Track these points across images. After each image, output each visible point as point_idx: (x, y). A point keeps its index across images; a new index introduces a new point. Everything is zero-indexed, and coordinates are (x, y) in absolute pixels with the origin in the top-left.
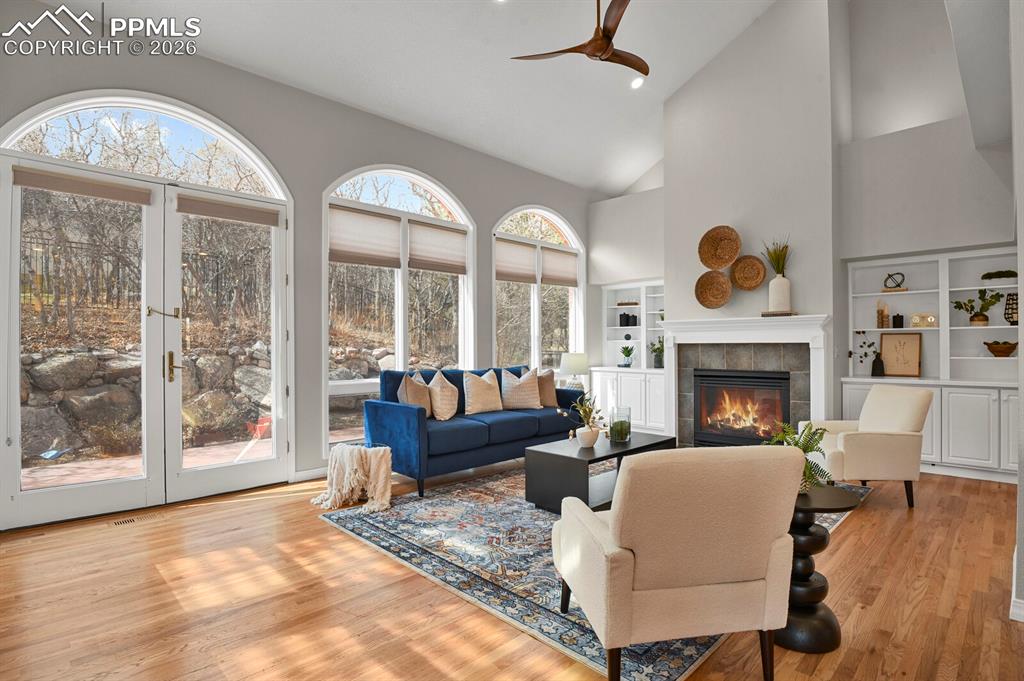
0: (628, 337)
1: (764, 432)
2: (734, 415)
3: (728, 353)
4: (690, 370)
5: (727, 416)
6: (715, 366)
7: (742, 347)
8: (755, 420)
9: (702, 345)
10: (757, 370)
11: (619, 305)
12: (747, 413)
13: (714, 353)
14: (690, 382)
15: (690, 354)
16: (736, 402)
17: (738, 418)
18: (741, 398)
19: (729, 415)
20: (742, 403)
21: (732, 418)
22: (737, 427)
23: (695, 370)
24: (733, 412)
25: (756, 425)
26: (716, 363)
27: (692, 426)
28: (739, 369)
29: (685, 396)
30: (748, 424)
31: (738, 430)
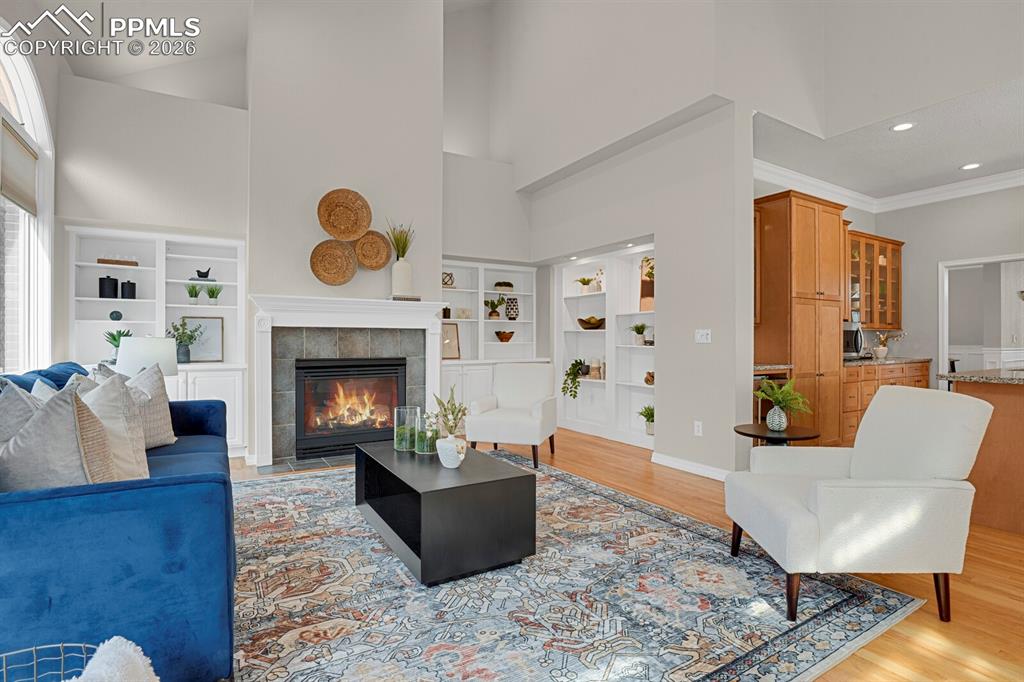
0: (116, 316)
1: (382, 423)
2: (349, 410)
3: (341, 339)
4: (291, 361)
5: (341, 413)
6: (324, 355)
7: (358, 332)
8: (372, 412)
9: (308, 329)
10: (374, 356)
11: (100, 261)
12: (363, 404)
13: (324, 339)
14: (289, 378)
15: (291, 340)
16: (351, 395)
17: (353, 412)
18: (357, 389)
19: (343, 411)
20: (357, 395)
21: (346, 414)
22: (352, 423)
23: (297, 360)
24: (348, 407)
25: (373, 417)
26: (326, 351)
27: (294, 433)
28: (355, 357)
29: (282, 396)
30: (365, 418)
31: (353, 427)
